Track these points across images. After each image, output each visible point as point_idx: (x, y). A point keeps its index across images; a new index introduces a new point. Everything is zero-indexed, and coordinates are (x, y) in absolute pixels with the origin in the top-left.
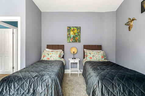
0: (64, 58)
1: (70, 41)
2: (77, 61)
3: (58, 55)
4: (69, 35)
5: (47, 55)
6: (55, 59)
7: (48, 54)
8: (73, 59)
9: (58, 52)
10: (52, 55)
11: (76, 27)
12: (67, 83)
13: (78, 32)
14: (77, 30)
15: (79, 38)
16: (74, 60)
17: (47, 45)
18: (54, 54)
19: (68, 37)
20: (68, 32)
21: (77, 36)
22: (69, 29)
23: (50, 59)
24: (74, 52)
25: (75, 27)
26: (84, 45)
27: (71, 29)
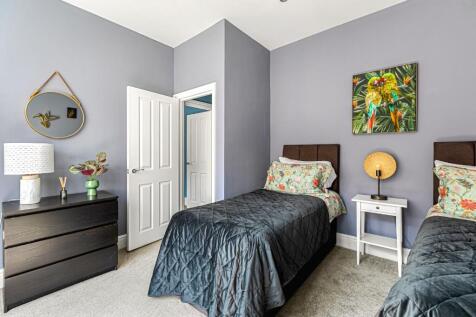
0: (337, 191)
1: (366, 128)
2: (393, 208)
3: (310, 179)
4: (357, 107)
5: (278, 175)
6: (300, 192)
7: (282, 174)
8: (373, 197)
9: (311, 168)
10: (293, 177)
11: (393, 70)
12: (336, 282)
13: (404, 86)
14: (400, 80)
15: (408, 115)
16: (377, 203)
17: (285, 147)
18: (298, 174)
19: (355, 115)
20: (354, 94)
21: (400, 106)
22: (360, 84)
23: (287, 190)
24: (379, 173)
25: (387, 71)
26: (435, 144)
27: (366, 82)
